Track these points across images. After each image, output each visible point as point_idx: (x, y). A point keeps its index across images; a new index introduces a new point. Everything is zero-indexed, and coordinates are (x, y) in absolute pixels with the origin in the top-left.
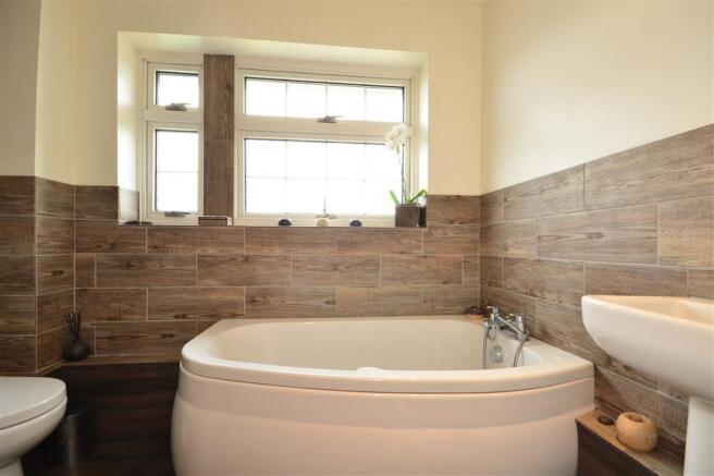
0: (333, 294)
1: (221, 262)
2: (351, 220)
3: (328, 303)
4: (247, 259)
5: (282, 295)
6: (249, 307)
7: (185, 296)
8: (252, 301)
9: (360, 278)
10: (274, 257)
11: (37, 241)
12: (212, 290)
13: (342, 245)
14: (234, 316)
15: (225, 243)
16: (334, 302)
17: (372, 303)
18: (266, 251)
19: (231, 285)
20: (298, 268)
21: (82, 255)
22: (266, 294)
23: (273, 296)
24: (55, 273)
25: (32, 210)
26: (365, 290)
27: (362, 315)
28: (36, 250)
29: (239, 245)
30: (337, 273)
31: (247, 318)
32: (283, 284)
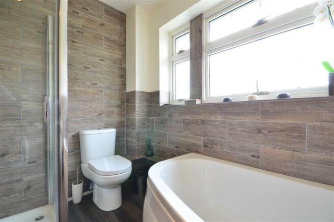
0: (258, 151)
1: (192, 123)
2: (278, 95)
3: (253, 156)
4: (203, 122)
5: (222, 145)
6: (205, 149)
7: (179, 138)
8: (206, 146)
9: (283, 141)
10: (217, 121)
11: (136, 113)
12: (188, 137)
13: (265, 113)
14: (197, 152)
15: (193, 113)
16: (258, 157)
17: (296, 165)
18: (212, 118)
19: (196, 135)
20: (231, 129)
21: (152, 118)
22: (213, 143)
23: (217, 145)
24: (143, 124)
25: (135, 102)
26: (289, 153)
27: (285, 173)
28: (136, 116)
29: (200, 114)
30: (260, 135)
31: (203, 154)
32: (222, 138)
